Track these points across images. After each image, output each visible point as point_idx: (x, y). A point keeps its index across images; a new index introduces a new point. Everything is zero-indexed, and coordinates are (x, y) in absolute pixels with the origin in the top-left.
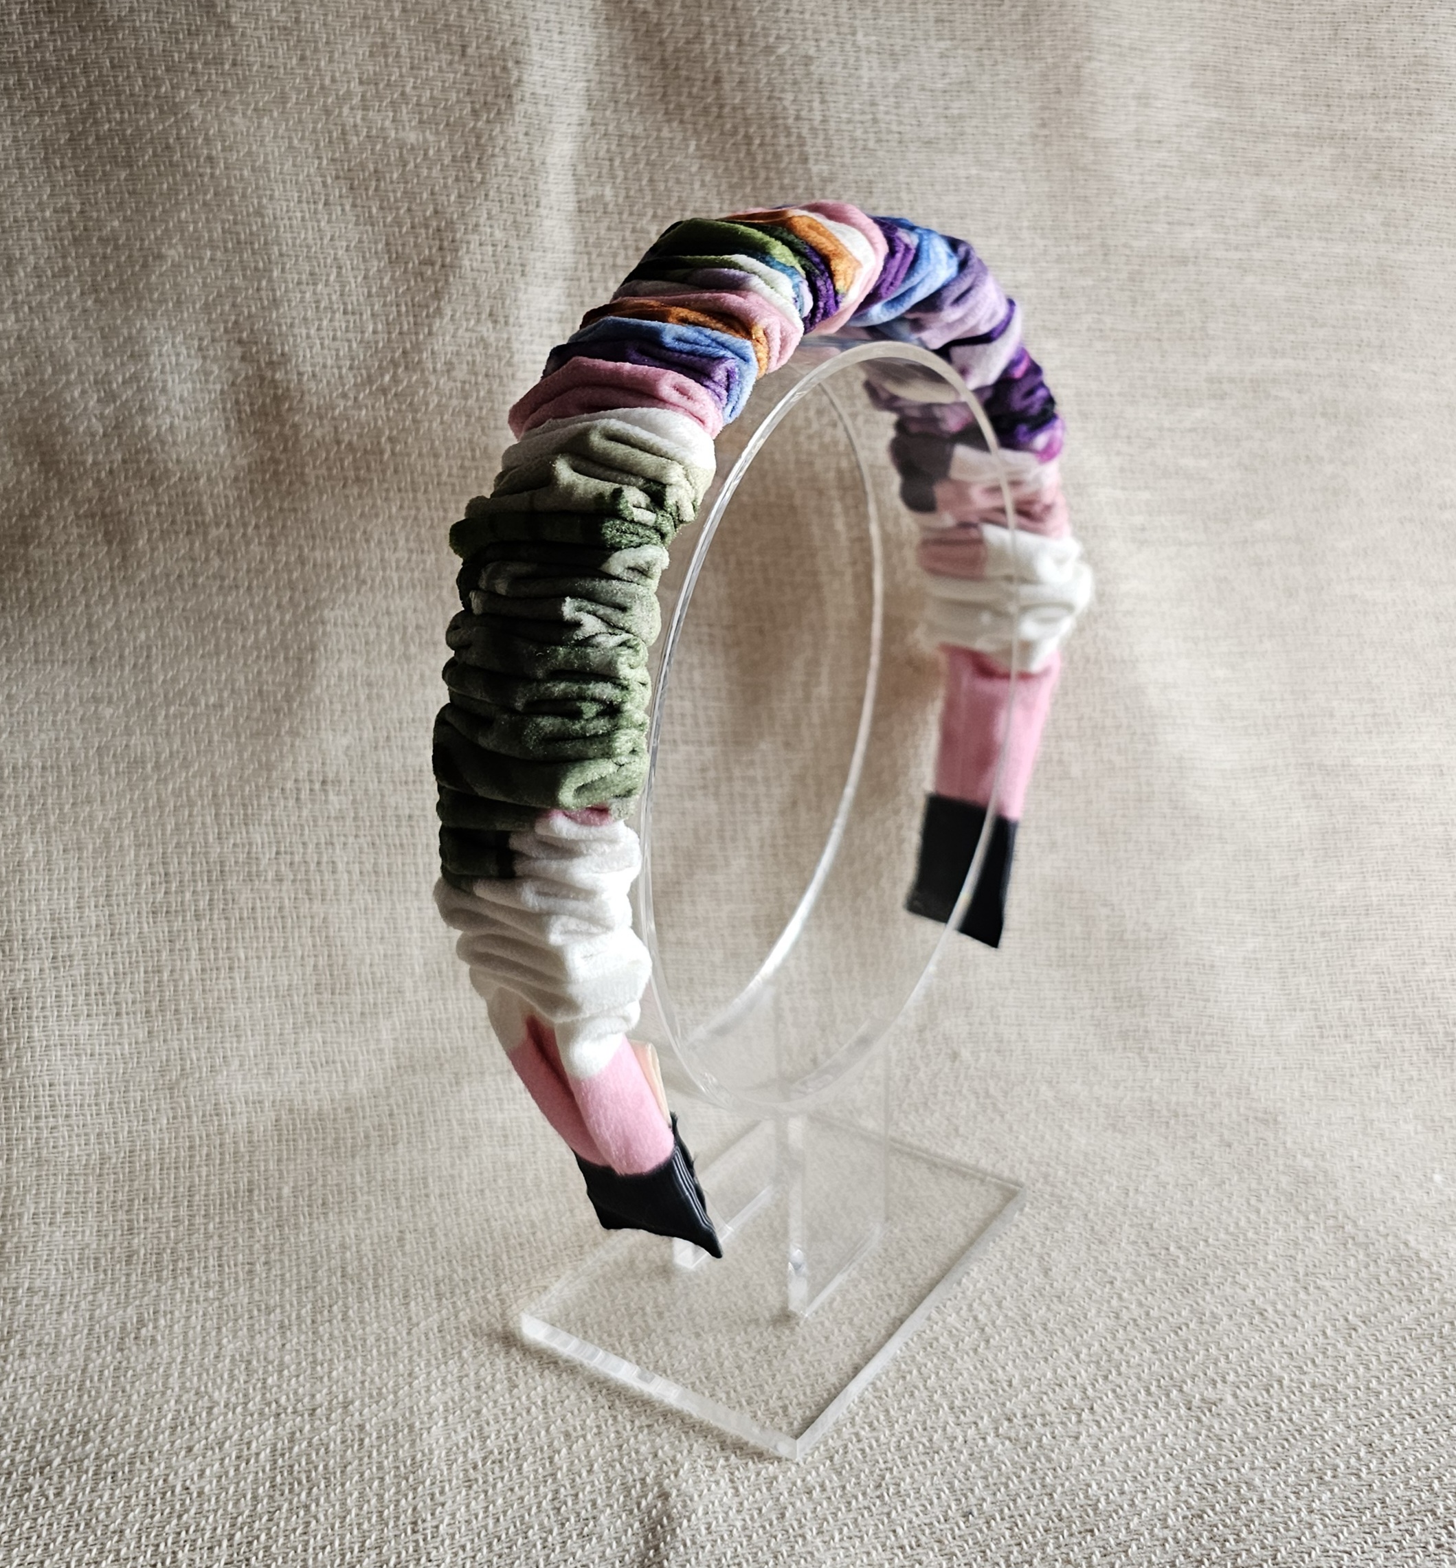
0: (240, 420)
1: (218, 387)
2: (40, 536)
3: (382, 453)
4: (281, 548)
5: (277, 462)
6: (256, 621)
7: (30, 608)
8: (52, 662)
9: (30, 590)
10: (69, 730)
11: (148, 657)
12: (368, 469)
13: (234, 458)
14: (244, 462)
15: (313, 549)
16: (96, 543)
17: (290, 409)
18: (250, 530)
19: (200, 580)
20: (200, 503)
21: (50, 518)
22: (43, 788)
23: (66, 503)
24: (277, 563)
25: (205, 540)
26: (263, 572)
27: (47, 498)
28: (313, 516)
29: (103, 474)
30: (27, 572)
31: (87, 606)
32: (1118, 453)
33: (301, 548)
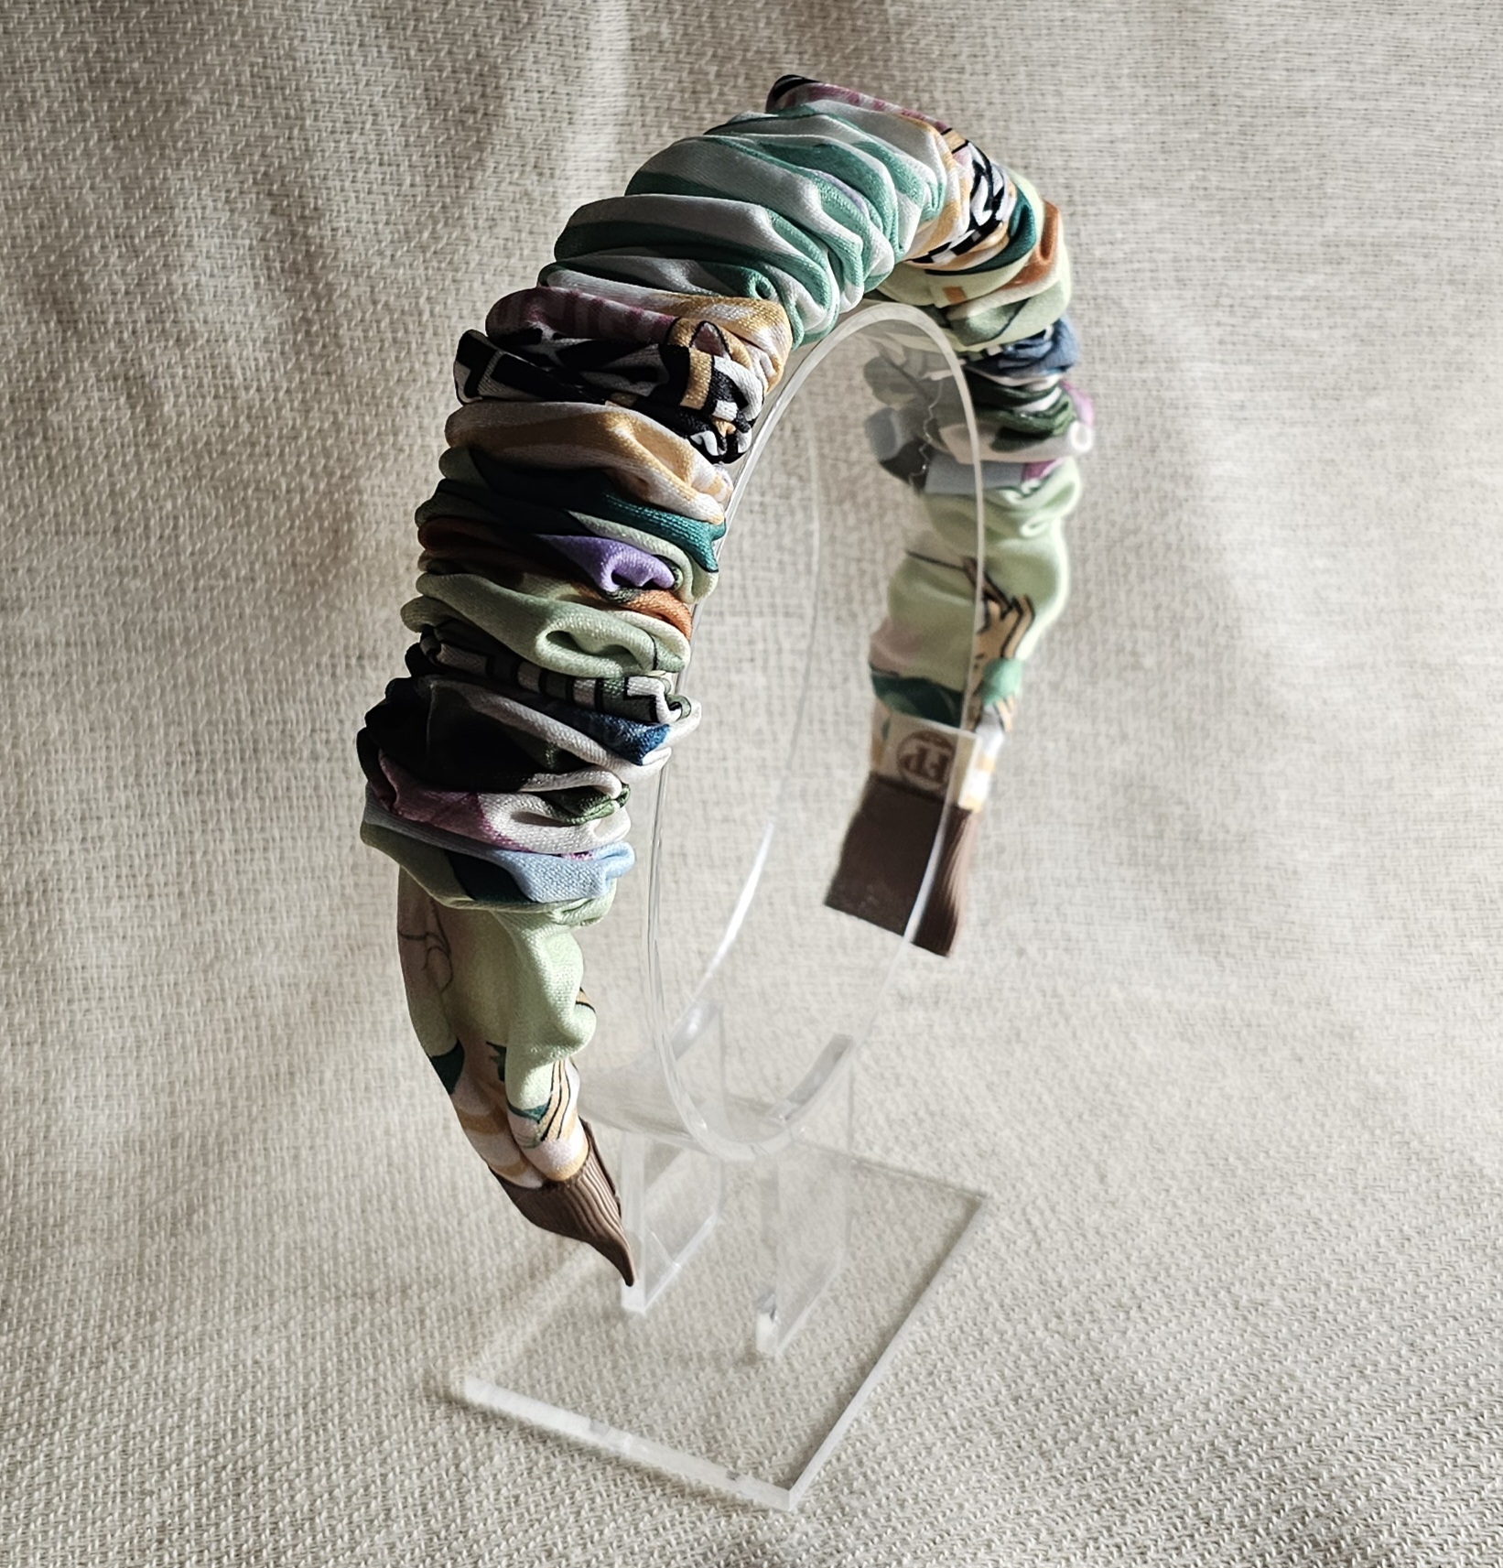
0: (269, 277)
1: (247, 242)
2: (58, 401)
3: (420, 314)
4: (315, 413)
5: (309, 322)
6: (288, 491)
7: (50, 476)
8: (74, 534)
9: (49, 457)
10: (93, 605)
11: (175, 527)
12: (406, 331)
13: (263, 318)
14: (275, 322)
15: (349, 414)
16: (118, 408)
17: (323, 267)
18: (281, 394)
19: (230, 447)
20: (228, 367)
21: (68, 381)
22: (67, 666)
23: (86, 364)
24: (310, 429)
25: (234, 405)
26: (296, 438)
27: (66, 360)
28: (348, 379)
29: (126, 335)
30: (45, 438)
31: (110, 474)
32: (1219, 324)
33: (335, 414)
